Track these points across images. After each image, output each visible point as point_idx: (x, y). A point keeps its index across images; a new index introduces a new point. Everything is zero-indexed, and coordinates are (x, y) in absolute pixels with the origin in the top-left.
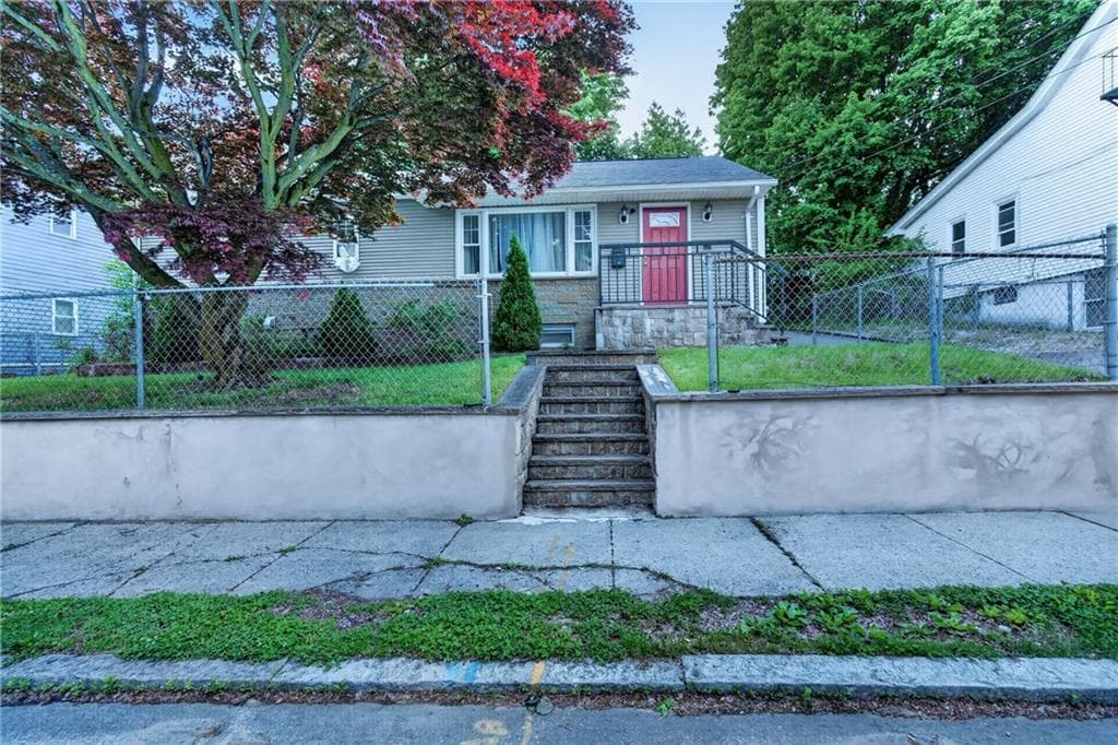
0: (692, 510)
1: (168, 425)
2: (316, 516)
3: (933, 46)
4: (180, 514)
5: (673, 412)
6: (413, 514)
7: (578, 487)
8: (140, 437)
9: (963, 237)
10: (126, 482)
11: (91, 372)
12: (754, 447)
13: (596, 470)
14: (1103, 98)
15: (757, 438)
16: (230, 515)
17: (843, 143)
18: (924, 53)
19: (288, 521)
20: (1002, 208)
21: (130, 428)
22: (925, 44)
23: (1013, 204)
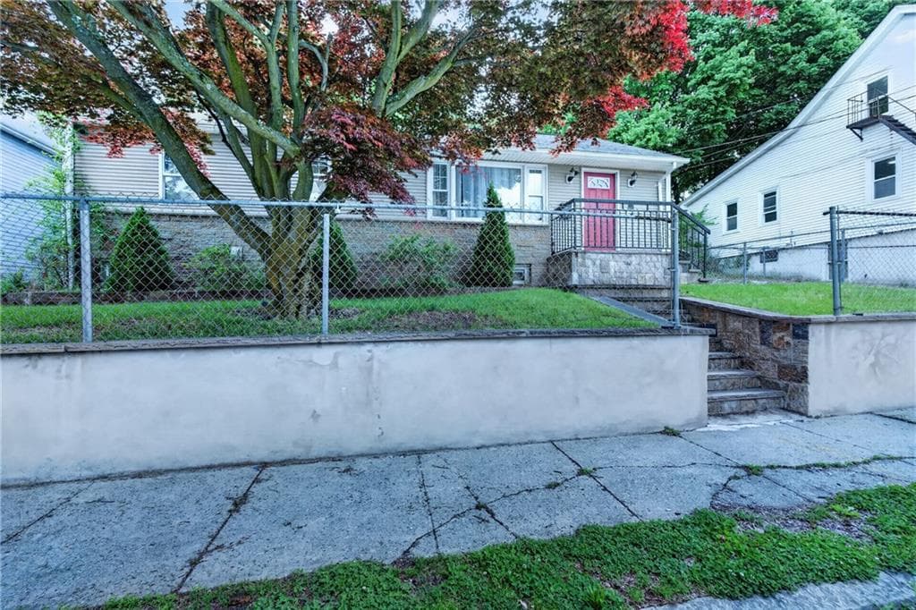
0: (832, 409)
1: (369, 351)
2: (530, 438)
3: (710, 78)
4: (382, 446)
5: (820, 331)
6: (624, 429)
7: (731, 397)
8: (335, 365)
9: (736, 214)
10: (315, 416)
11: (27, 301)
12: (871, 359)
13: (721, 383)
14: (848, 127)
15: (873, 352)
16: (438, 443)
17: (649, 140)
18: (704, 81)
19: (503, 445)
20: (766, 196)
21: (324, 355)
22: (705, 75)
23: (775, 193)
